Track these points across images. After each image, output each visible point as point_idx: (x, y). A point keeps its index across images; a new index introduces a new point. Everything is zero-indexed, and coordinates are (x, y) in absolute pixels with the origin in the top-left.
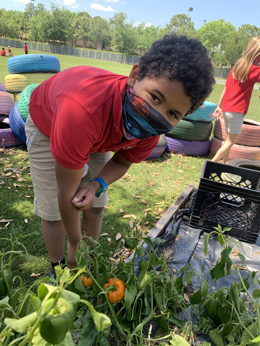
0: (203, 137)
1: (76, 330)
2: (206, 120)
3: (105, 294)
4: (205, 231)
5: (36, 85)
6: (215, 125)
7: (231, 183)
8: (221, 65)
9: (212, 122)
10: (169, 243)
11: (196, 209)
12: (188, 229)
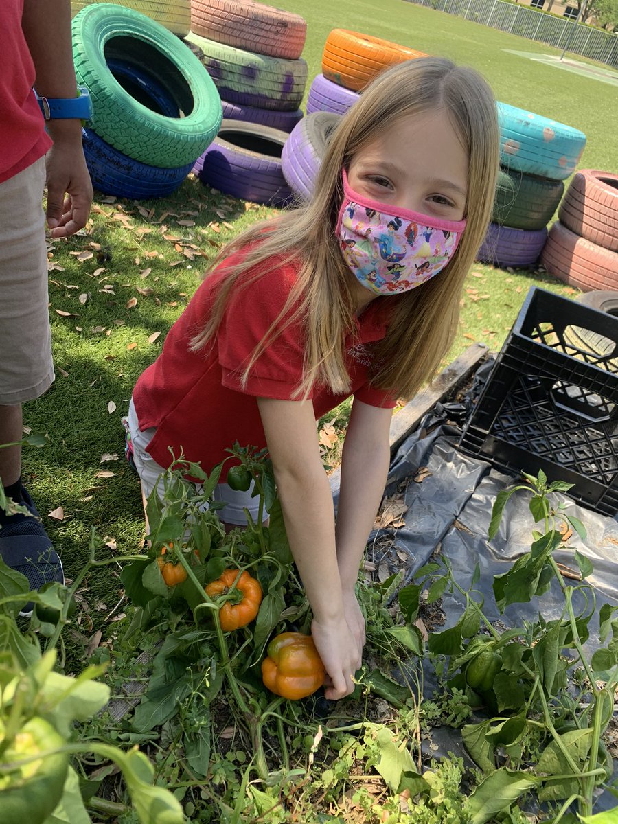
0: (532, 219)
1: (135, 680)
2: (550, 176)
3: (214, 609)
4: (494, 466)
5: (111, 7)
6: (570, 193)
7: (584, 354)
8: (612, 28)
9: (564, 182)
10: (401, 486)
11: (483, 412)
12: (454, 458)
